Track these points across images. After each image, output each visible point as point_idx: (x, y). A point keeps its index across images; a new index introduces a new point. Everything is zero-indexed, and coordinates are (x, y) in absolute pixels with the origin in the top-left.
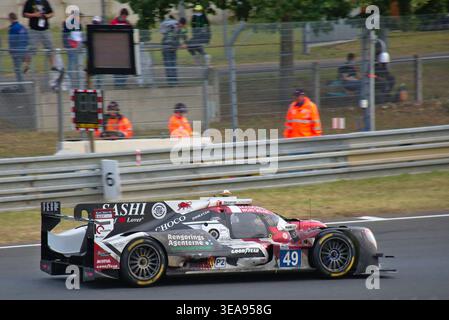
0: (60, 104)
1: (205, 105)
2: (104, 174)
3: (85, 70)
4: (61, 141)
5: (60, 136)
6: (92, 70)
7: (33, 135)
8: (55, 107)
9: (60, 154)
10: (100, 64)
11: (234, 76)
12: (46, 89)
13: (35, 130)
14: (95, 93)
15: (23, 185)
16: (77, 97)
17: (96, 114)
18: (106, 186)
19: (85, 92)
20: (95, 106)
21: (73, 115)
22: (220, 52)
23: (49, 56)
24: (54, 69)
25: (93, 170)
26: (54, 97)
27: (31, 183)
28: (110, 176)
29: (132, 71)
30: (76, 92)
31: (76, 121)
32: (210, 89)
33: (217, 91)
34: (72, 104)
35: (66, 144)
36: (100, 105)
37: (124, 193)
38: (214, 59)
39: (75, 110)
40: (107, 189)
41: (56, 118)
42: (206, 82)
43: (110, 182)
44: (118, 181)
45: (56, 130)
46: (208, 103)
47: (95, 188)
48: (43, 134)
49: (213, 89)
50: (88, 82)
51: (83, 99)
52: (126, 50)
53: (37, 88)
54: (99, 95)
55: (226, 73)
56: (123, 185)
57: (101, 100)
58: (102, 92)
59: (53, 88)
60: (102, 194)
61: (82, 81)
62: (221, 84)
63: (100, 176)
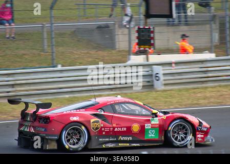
0: (129, 34)
1: (211, 35)
2: (154, 73)
3: (144, 16)
4: (130, 55)
5: (129, 52)
6: (148, 15)
7: (114, 52)
8: (127, 36)
9: (129, 63)
10: (152, 12)
11: (228, 19)
12: (122, 26)
13: (115, 49)
14: (149, 28)
16: (139, 31)
17: (150, 40)
18: (155, 81)
19: (144, 28)
20: (149, 36)
21: (137, 41)
22: (219, 5)
23: (124, 8)
24: (126, 15)
25: (148, 71)
26: (126, 31)
28: (157, 75)
29: (171, 16)
30: (139, 28)
32: (213, 25)
33: (218, 27)
34: (137, 35)
35: (133, 57)
36: (152, 35)
37: (165, 85)
38: (216, 9)
39: (138, 38)
40: (156, 83)
41: (128, 42)
42: (212, 22)
43: (157, 78)
44: (162, 78)
45: (127, 49)
46: (214, 34)
47: (149, 82)
48: (119, 51)
49: (216, 26)
50: (146, 23)
51: (143, 32)
52: (167, 5)
53: (117, 26)
54: (152, 30)
55: (223, 17)
56: (164, 80)
57: (153, 32)
58: (153, 28)
59: (125, 26)
60: (153, 85)
61: (142, 22)
62: (220, 24)
63: (152, 75)
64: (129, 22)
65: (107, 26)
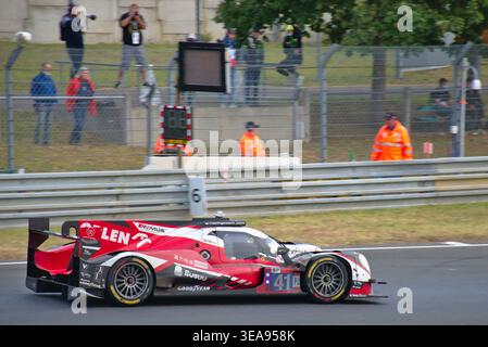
0: (149, 119)
1: (294, 124)
2: (191, 190)
3: (176, 86)
4: (149, 155)
5: (148, 151)
6: (182, 86)
7: (123, 149)
8: (145, 122)
9: (147, 169)
10: (190, 81)
11: (324, 98)
12: (136, 104)
13: (125, 144)
14: (184, 109)
15: (108, 198)
16: (166, 113)
17: (186, 130)
18: (193, 204)
19: (175, 108)
20: (184, 122)
21: (162, 131)
22: (314, 72)
23: (142, 71)
24: (146, 85)
25: (180, 185)
26: (144, 111)
27: (117, 196)
28: (196, 192)
29: (222, 89)
30: (166, 108)
31: (165, 136)
32: (300, 109)
33: (308, 111)
34: (161, 120)
35: (154, 159)
36: (189, 121)
37: (209, 209)
38: (306, 81)
39: (164, 125)
40: (193, 205)
41: (145, 133)
42: (296, 103)
43: (196, 198)
44: (205, 198)
45: (145, 145)
46: (298, 123)
47: (181, 204)
48: (133, 149)
49: (303, 111)
50: (179, 98)
51: (172, 115)
52: (217, 69)
53: (128, 103)
54: (189, 112)
55: (318, 95)
56: (209, 202)
57: (190, 116)
58: (192, 109)
59: (143, 104)
60: (188, 210)
61: (173, 98)
62: (312, 105)
63: (187, 192)
64: (150, 96)
65: (111, 104)
